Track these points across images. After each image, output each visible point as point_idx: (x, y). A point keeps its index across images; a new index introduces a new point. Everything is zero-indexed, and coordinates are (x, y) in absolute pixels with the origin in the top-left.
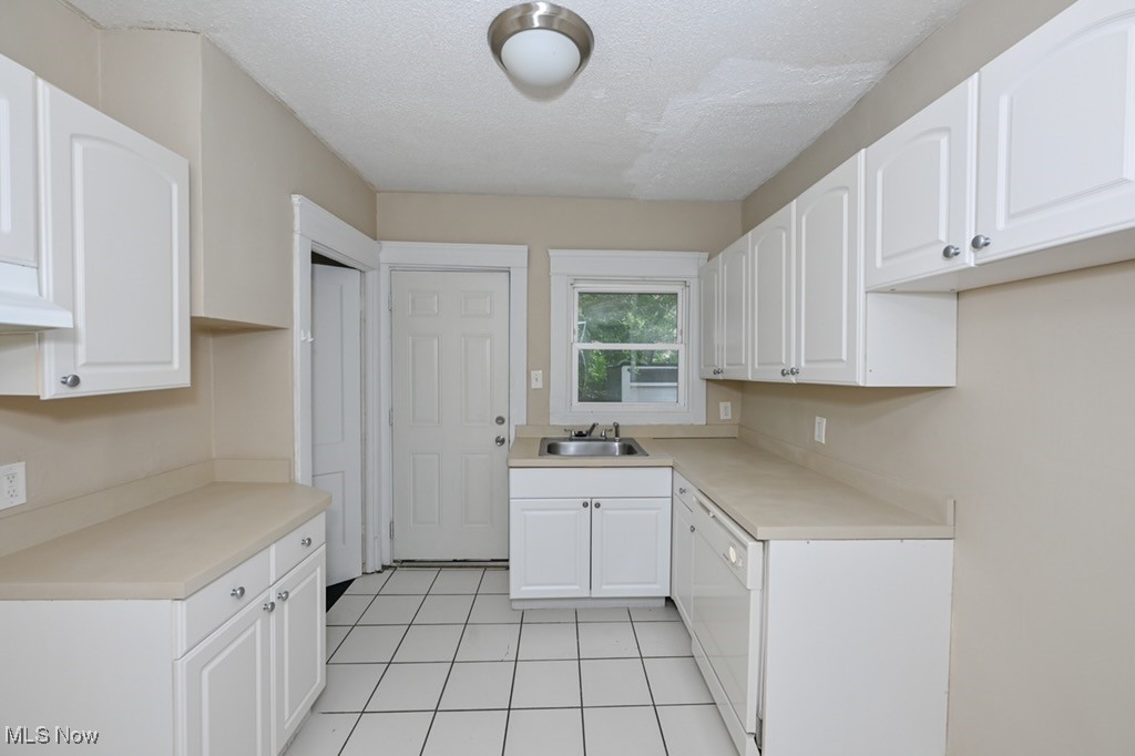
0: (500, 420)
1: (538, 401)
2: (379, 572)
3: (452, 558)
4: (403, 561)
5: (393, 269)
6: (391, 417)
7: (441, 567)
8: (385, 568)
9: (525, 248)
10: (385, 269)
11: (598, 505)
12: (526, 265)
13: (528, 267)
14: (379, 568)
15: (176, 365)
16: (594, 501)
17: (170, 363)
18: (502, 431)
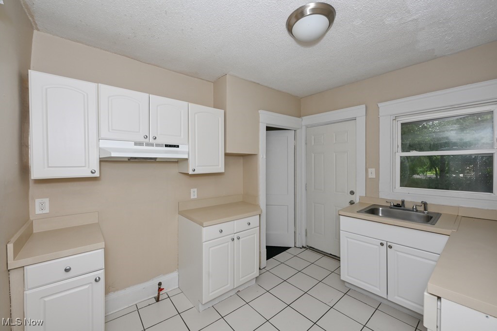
0: (352, 193)
1: (372, 184)
2: (301, 248)
3: (329, 253)
4: (310, 247)
5: (307, 127)
6: (306, 187)
7: (325, 255)
8: (303, 247)
9: (364, 106)
10: (304, 128)
11: (390, 247)
12: (365, 113)
13: (366, 115)
14: (301, 247)
15: (220, 166)
16: (389, 244)
17: (218, 166)
18: (352, 198)
